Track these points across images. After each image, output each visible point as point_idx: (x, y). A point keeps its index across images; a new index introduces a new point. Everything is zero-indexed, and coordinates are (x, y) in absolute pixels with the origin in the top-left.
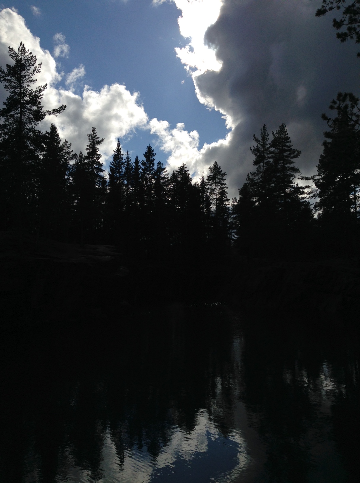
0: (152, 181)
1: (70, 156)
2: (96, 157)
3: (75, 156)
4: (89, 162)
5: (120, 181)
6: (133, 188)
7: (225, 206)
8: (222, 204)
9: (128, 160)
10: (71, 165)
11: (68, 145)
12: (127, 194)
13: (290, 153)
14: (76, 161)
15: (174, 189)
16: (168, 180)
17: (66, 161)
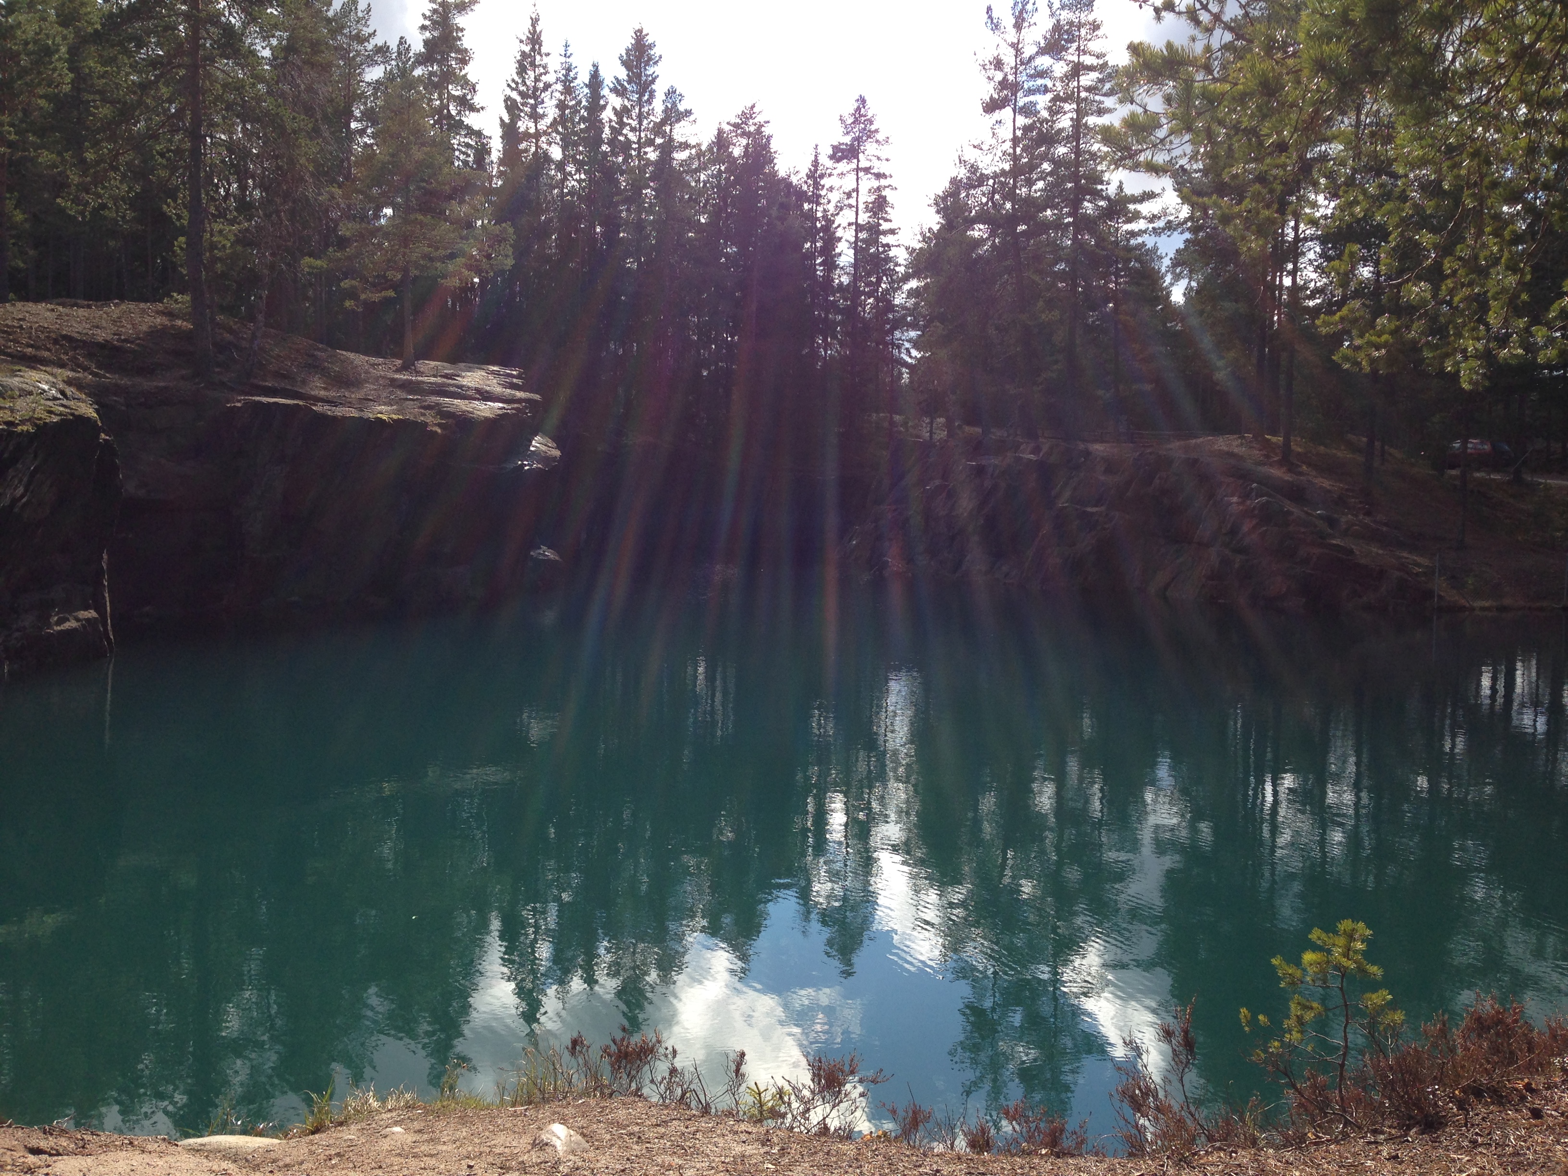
0: (646, 153)
1: (366, 51)
2: (456, 59)
3: (383, 50)
4: (431, 74)
5: (537, 147)
6: (583, 176)
7: (885, 251)
8: (876, 241)
9: (566, 76)
10: (369, 84)
11: (359, 10)
12: (562, 195)
13: (1100, 76)
14: (388, 69)
15: (718, 186)
16: (700, 154)
17: (353, 67)
